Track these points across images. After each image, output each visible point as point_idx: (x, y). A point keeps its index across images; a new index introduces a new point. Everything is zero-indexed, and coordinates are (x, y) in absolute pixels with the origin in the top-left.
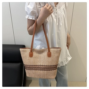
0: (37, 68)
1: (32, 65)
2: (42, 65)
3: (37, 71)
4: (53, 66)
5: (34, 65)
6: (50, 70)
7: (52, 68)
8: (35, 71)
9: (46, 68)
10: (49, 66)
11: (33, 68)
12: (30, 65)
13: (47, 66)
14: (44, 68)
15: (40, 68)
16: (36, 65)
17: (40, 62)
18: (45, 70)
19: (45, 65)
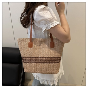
0: (38, 60)
1: (32, 57)
2: (44, 57)
3: (38, 64)
4: (57, 58)
5: (34, 57)
6: (52, 63)
7: (55, 60)
8: (35, 63)
9: (48, 60)
10: (52, 58)
11: (33, 60)
12: (29, 57)
13: (49, 58)
14: (45, 60)
15: (41, 60)
16: (37, 57)
17: (41, 54)
18: (47, 63)
19: (48, 57)
